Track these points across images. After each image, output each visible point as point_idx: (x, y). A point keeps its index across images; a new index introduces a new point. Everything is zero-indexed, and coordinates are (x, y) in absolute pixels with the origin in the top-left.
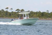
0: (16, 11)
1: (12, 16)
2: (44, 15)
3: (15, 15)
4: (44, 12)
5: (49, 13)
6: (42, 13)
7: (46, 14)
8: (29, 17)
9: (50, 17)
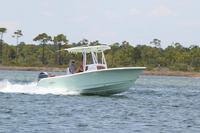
0: (35, 40)
1: (20, 59)
2: (142, 55)
3: (33, 57)
4: (144, 47)
5: (163, 51)
6: (136, 49)
7: (149, 53)
8: (105, 65)
9: (164, 65)
